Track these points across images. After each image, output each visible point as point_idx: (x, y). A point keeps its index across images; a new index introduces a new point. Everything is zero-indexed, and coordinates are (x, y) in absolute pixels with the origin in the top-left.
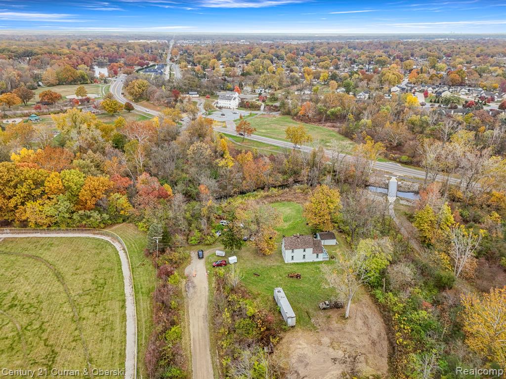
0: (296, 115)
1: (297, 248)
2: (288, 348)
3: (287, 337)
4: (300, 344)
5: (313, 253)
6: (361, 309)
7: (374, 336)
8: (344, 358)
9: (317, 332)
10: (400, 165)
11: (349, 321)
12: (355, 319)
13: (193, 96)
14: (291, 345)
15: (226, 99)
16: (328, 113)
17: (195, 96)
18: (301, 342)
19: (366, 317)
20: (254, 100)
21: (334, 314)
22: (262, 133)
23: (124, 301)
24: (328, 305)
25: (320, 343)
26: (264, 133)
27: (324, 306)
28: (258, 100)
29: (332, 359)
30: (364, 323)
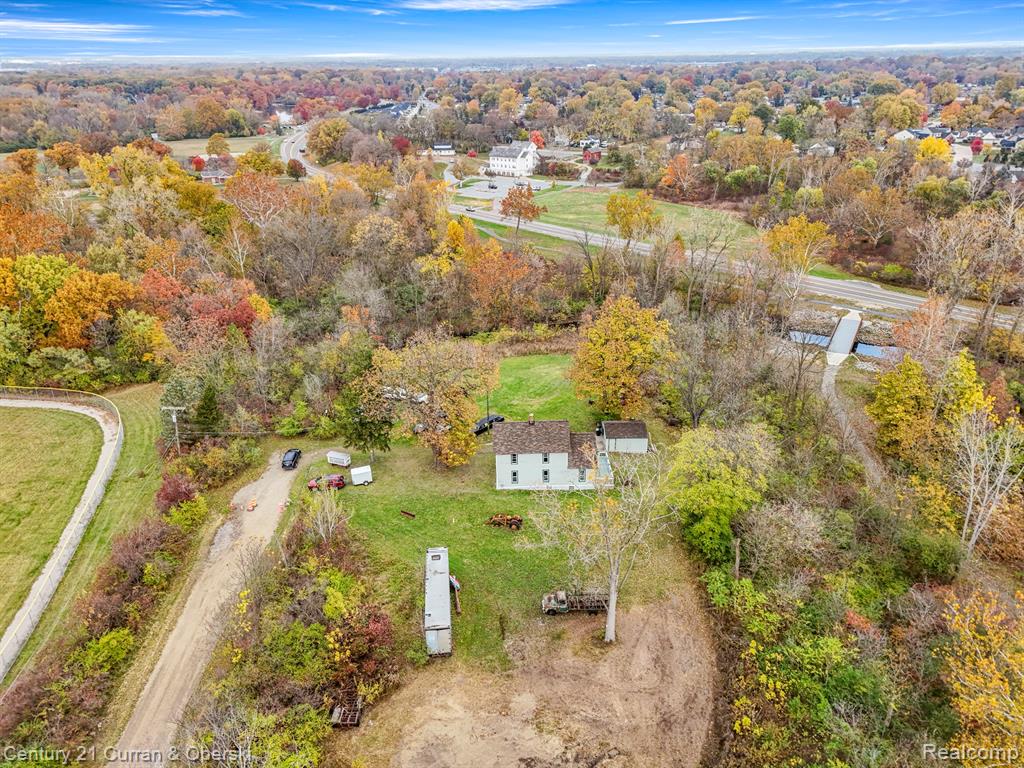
0: (654, 186)
1: (525, 452)
2: (408, 717)
3: (418, 683)
4: (445, 707)
5: (569, 467)
6: (659, 621)
7: (675, 699)
8: (559, 762)
9: (508, 676)
10: (878, 286)
11: (614, 652)
12: (634, 647)
13: (443, 153)
14: (418, 709)
15: (507, 157)
16: (728, 179)
17: (447, 153)
18: (450, 703)
19: (666, 644)
20: (572, 162)
21: (576, 630)
22: (566, 220)
23: (46, 558)
24: (563, 602)
25: (505, 710)
26: (571, 220)
27: (553, 605)
28: (581, 161)
29: (521, 760)
30: (656, 660)
